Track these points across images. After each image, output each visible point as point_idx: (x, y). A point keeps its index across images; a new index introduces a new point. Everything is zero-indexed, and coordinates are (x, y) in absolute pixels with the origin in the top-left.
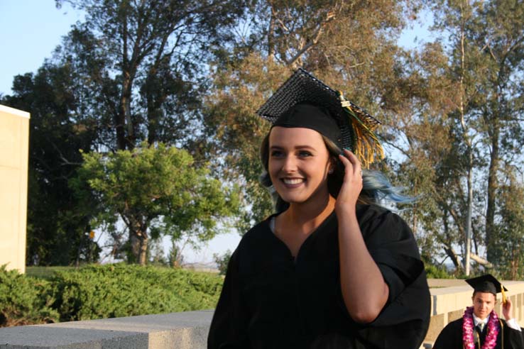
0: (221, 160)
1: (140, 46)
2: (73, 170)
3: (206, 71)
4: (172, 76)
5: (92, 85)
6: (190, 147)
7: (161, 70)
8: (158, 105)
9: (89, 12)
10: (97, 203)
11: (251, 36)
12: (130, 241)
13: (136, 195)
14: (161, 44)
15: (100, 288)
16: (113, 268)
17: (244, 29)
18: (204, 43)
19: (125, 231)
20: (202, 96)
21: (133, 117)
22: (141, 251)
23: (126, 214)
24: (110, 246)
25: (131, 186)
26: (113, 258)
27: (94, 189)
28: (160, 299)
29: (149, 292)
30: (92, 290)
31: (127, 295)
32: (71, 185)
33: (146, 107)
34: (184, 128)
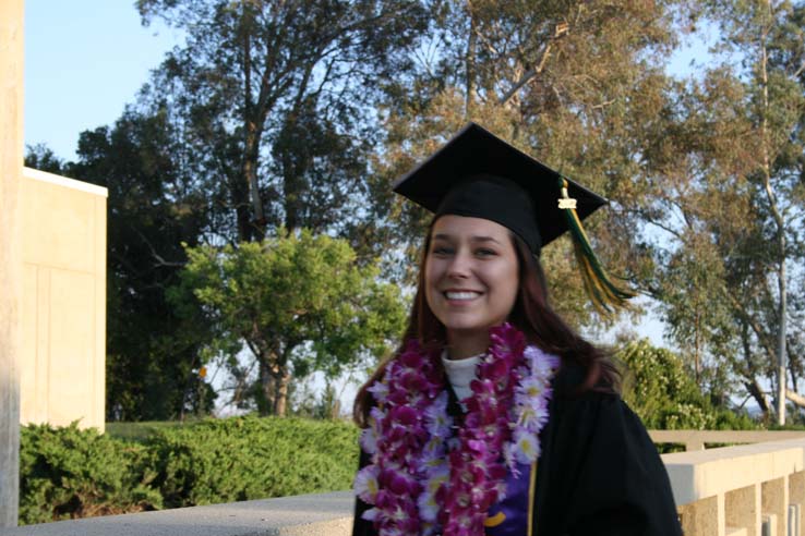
1: (270, 82)
2: (172, 274)
3: (372, 118)
4: (319, 127)
5: (199, 143)
6: (351, 233)
7: (303, 118)
8: (300, 171)
9: (192, 33)
10: (210, 323)
11: (442, 64)
12: (260, 381)
13: (270, 309)
14: (302, 78)
15: (222, 454)
16: (241, 423)
17: (428, 53)
18: (368, 75)
19: (253, 365)
20: (367, 156)
21: (262, 190)
22: (278, 396)
23: (254, 340)
24: (231, 388)
25: (262, 296)
26: (235, 407)
27: (204, 303)
28: (314, 469)
29: (297, 459)
30: (210, 456)
31: (263, 464)
32: (171, 297)
33: (281, 175)
34: (339, 207)
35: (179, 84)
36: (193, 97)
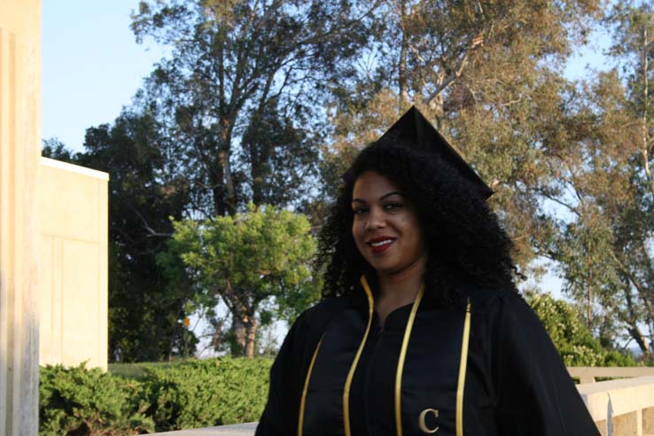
1: (240, 86)
2: (161, 243)
3: (322, 115)
4: (280, 122)
5: (182, 137)
6: (306, 209)
7: (266, 115)
8: (264, 159)
9: (177, 47)
10: (192, 282)
11: (380, 70)
12: (234, 328)
13: (240, 271)
14: (265, 83)
15: (202, 388)
16: (218, 363)
17: (368, 62)
18: (319, 80)
19: (228, 316)
20: (318, 146)
21: (233, 174)
22: (248, 341)
23: (228, 296)
24: (209, 335)
25: (234, 260)
26: (213, 351)
27: (188, 265)
29: (263, 392)
30: (193, 390)
31: (236, 396)
32: (160, 261)
33: (248, 162)
34: (297, 187)
35: (166, 89)
36: (177, 99)
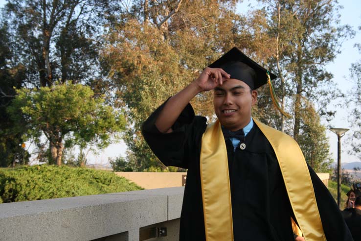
0: (113, 93)
1: (55, 14)
2: (9, 101)
3: (101, 31)
4: (77, 35)
5: (22, 42)
6: (91, 84)
7: (70, 31)
8: (68, 55)
11: (134, 7)
12: (50, 149)
13: (54, 117)
14: (69, 12)
15: (30, 182)
16: (39, 168)
17: (127, 2)
18: (100, 12)
19: (46, 143)
20: (99, 49)
21: (51, 63)
23: (47, 131)
24: (36, 153)
25: (51, 111)
26: (38, 161)
27: (25, 114)
28: (72, 188)
29: (64, 184)
30: (25, 182)
31: (49, 186)
32: (8, 111)
33: (60, 57)
34: (86, 71)
35: (13, 15)
36: (19, 20)
